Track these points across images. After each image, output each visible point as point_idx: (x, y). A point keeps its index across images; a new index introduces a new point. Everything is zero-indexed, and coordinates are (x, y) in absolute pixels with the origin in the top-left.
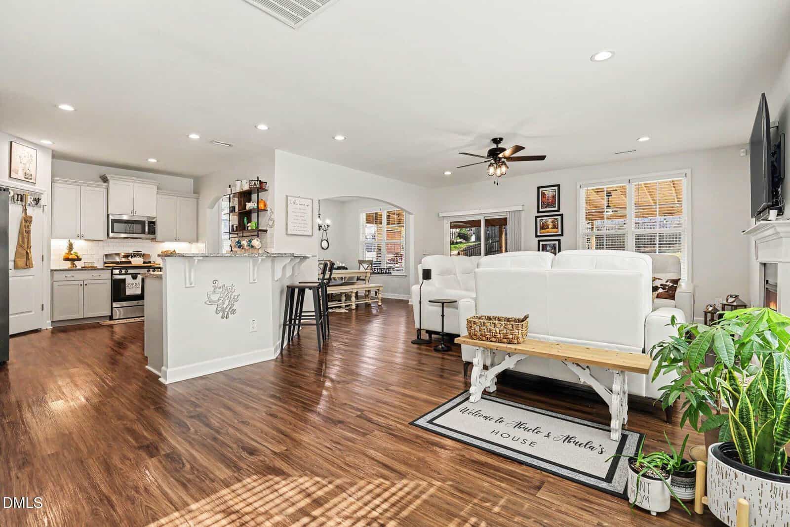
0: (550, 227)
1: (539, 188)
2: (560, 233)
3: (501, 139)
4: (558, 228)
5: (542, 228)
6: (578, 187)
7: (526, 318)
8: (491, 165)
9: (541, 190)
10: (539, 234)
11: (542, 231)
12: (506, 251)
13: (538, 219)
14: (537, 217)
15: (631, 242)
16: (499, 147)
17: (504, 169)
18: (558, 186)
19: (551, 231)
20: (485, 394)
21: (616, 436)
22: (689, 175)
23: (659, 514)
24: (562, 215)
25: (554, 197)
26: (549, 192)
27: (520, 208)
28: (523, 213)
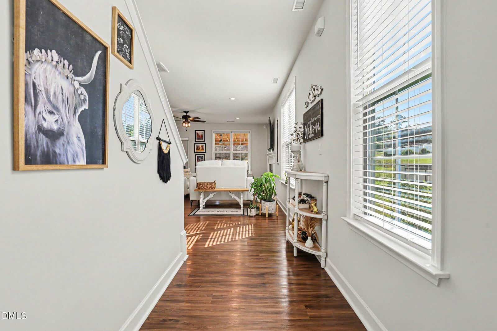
0: (201, 149)
1: (195, 131)
2: (205, 151)
3: (188, 112)
4: (204, 149)
5: (197, 149)
6: (212, 132)
7: (214, 182)
8: (184, 122)
9: (196, 132)
10: (196, 152)
11: (197, 150)
12: (205, 160)
13: (195, 145)
14: (195, 144)
15: (232, 156)
16: (187, 115)
17: (189, 125)
18: (204, 131)
19: (201, 151)
20: (203, 208)
21: (242, 209)
22: (250, 132)
23: (254, 216)
24: (205, 144)
25: (202, 135)
26: (200, 133)
27: (187, 139)
28: (188, 141)
